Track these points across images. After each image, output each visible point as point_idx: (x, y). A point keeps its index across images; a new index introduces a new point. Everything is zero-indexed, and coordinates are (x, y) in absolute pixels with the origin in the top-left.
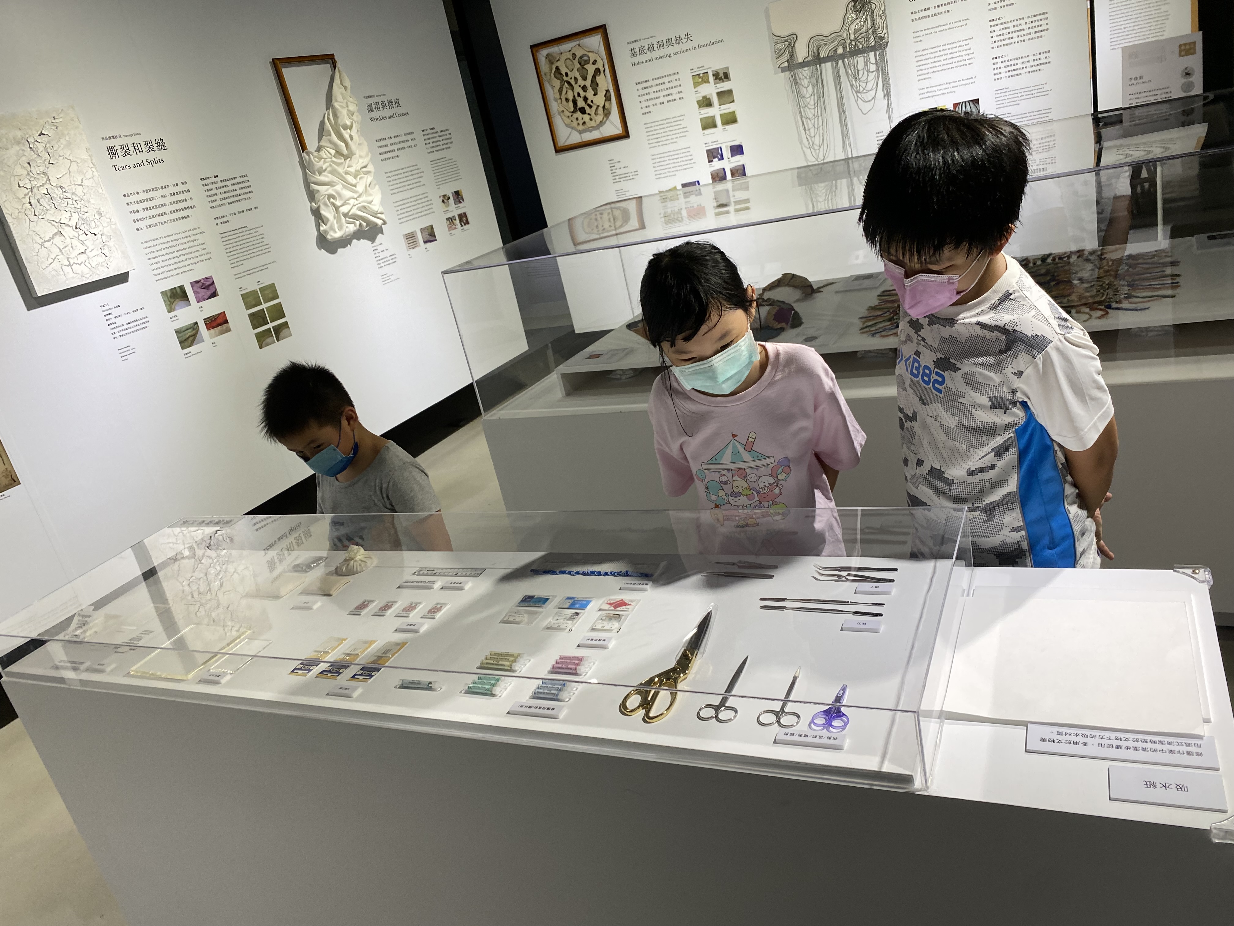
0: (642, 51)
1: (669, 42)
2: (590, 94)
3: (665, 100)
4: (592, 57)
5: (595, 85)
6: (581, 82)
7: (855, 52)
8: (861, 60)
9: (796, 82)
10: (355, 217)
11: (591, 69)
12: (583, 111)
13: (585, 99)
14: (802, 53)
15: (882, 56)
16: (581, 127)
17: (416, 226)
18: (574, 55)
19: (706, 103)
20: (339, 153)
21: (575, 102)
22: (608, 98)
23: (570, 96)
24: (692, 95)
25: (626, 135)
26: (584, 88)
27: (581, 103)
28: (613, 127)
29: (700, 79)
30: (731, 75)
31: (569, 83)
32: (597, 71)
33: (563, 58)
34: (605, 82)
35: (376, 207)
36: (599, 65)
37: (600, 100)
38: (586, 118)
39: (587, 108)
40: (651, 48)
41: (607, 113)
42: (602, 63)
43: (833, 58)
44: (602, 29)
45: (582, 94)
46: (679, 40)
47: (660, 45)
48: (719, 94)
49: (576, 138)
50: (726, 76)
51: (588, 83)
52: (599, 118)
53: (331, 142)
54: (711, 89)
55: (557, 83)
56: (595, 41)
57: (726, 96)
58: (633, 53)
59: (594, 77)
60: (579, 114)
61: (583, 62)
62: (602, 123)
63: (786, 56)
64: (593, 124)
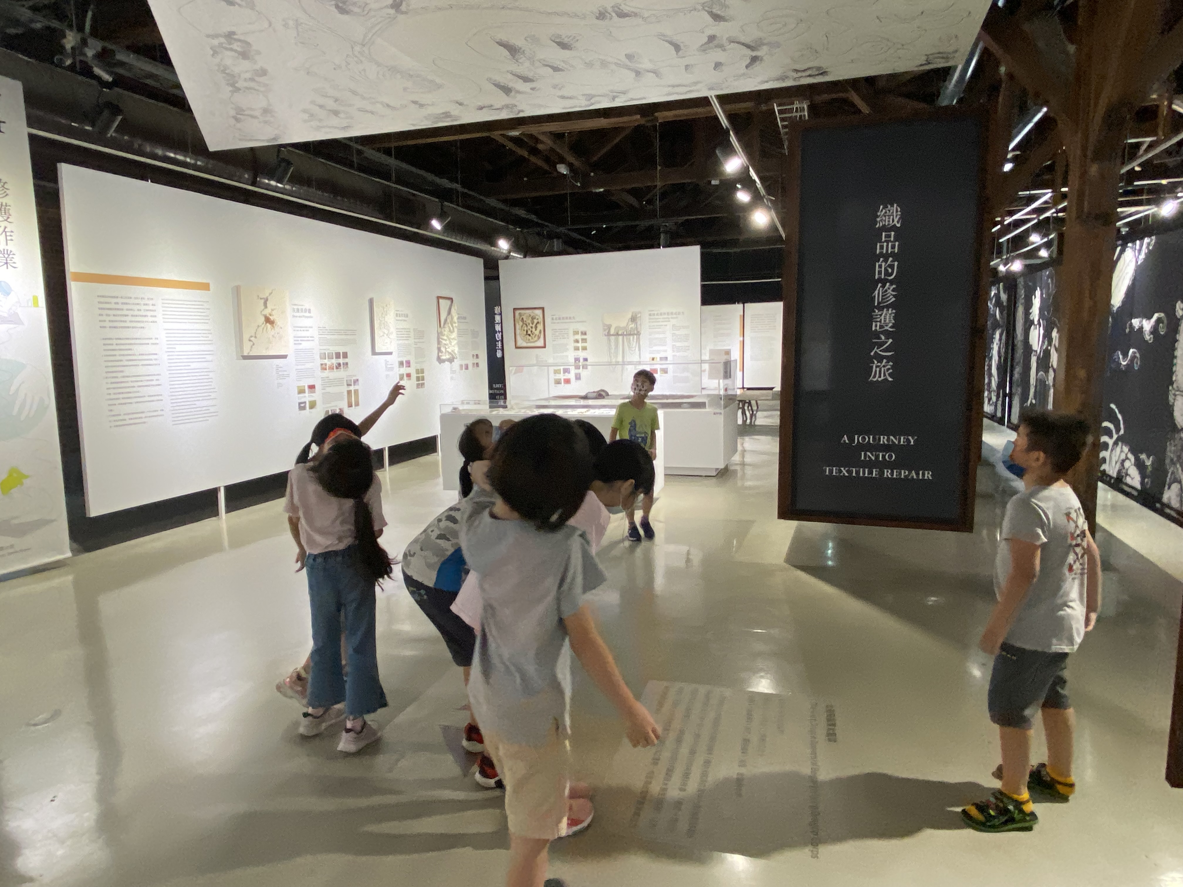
0: (556, 319)
1: (567, 318)
2: (534, 330)
3: (562, 337)
4: (537, 317)
5: (536, 328)
6: (531, 325)
7: (630, 335)
8: (632, 337)
9: (609, 340)
10: (450, 353)
11: (536, 321)
12: (529, 335)
13: (531, 331)
14: (612, 331)
15: (639, 338)
16: (528, 341)
17: (464, 363)
18: (530, 316)
19: (577, 341)
20: (450, 331)
21: (527, 332)
22: (540, 332)
23: (526, 328)
24: (572, 338)
25: (545, 347)
26: (532, 327)
27: (529, 332)
28: (540, 343)
29: (576, 333)
30: (587, 334)
31: (526, 325)
32: (538, 323)
33: (525, 315)
34: (540, 327)
35: (456, 352)
36: (539, 320)
37: (537, 332)
38: (530, 338)
39: (531, 335)
40: (560, 319)
41: (539, 338)
42: (541, 320)
43: (623, 335)
44: (543, 309)
45: (531, 329)
46: (570, 318)
47: (563, 318)
48: (582, 339)
49: (525, 344)
50: (585, 334)
51: (534, 326)
52: (536, 339)
53: (449, 327)
54: (579, 337)
55: (521, 323)
56: (539, 312)
57: (584, 341)
58: (553, 319)
59: (536, 324)
60: (528, 336)
61: (533, 318)
62: (536, 341)
63: (607, 331)
64: (532, 340)
